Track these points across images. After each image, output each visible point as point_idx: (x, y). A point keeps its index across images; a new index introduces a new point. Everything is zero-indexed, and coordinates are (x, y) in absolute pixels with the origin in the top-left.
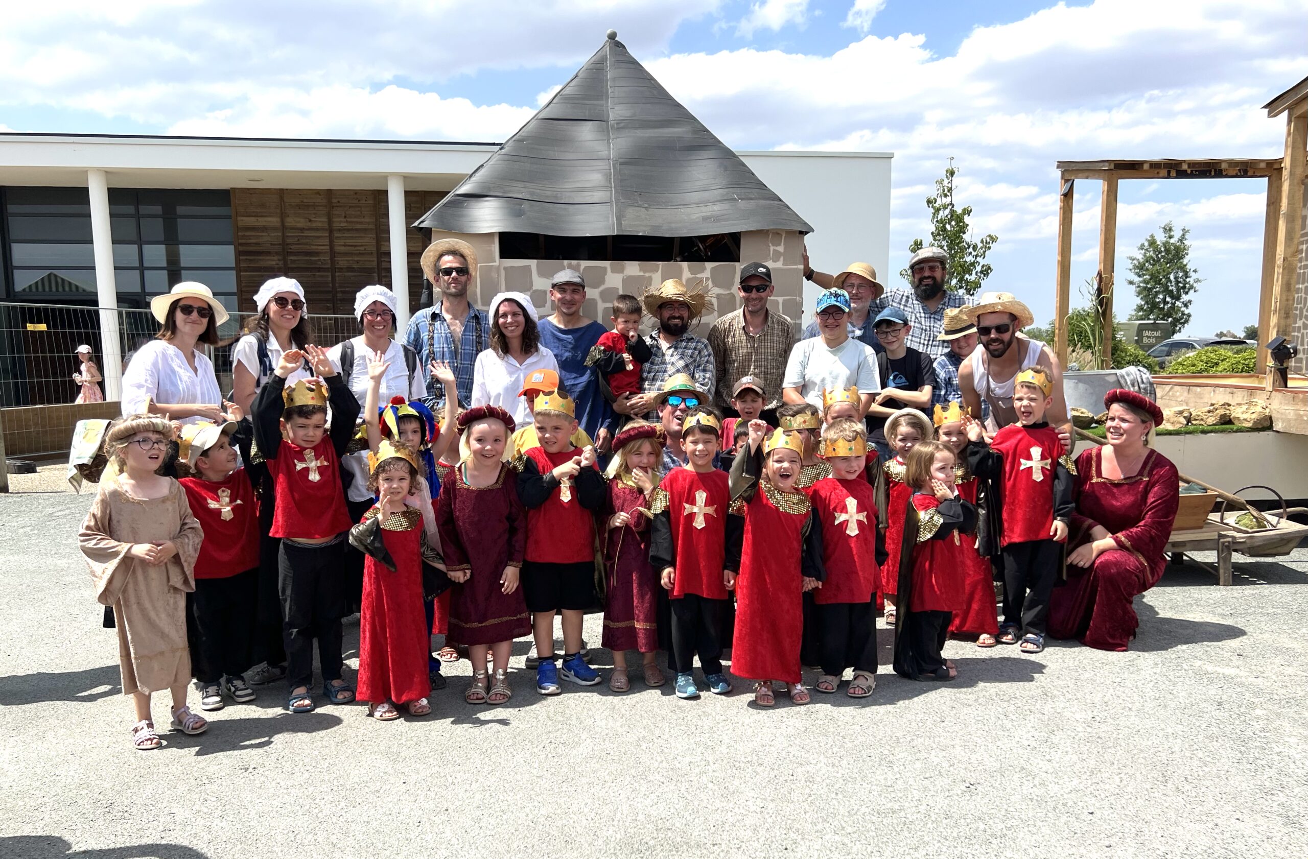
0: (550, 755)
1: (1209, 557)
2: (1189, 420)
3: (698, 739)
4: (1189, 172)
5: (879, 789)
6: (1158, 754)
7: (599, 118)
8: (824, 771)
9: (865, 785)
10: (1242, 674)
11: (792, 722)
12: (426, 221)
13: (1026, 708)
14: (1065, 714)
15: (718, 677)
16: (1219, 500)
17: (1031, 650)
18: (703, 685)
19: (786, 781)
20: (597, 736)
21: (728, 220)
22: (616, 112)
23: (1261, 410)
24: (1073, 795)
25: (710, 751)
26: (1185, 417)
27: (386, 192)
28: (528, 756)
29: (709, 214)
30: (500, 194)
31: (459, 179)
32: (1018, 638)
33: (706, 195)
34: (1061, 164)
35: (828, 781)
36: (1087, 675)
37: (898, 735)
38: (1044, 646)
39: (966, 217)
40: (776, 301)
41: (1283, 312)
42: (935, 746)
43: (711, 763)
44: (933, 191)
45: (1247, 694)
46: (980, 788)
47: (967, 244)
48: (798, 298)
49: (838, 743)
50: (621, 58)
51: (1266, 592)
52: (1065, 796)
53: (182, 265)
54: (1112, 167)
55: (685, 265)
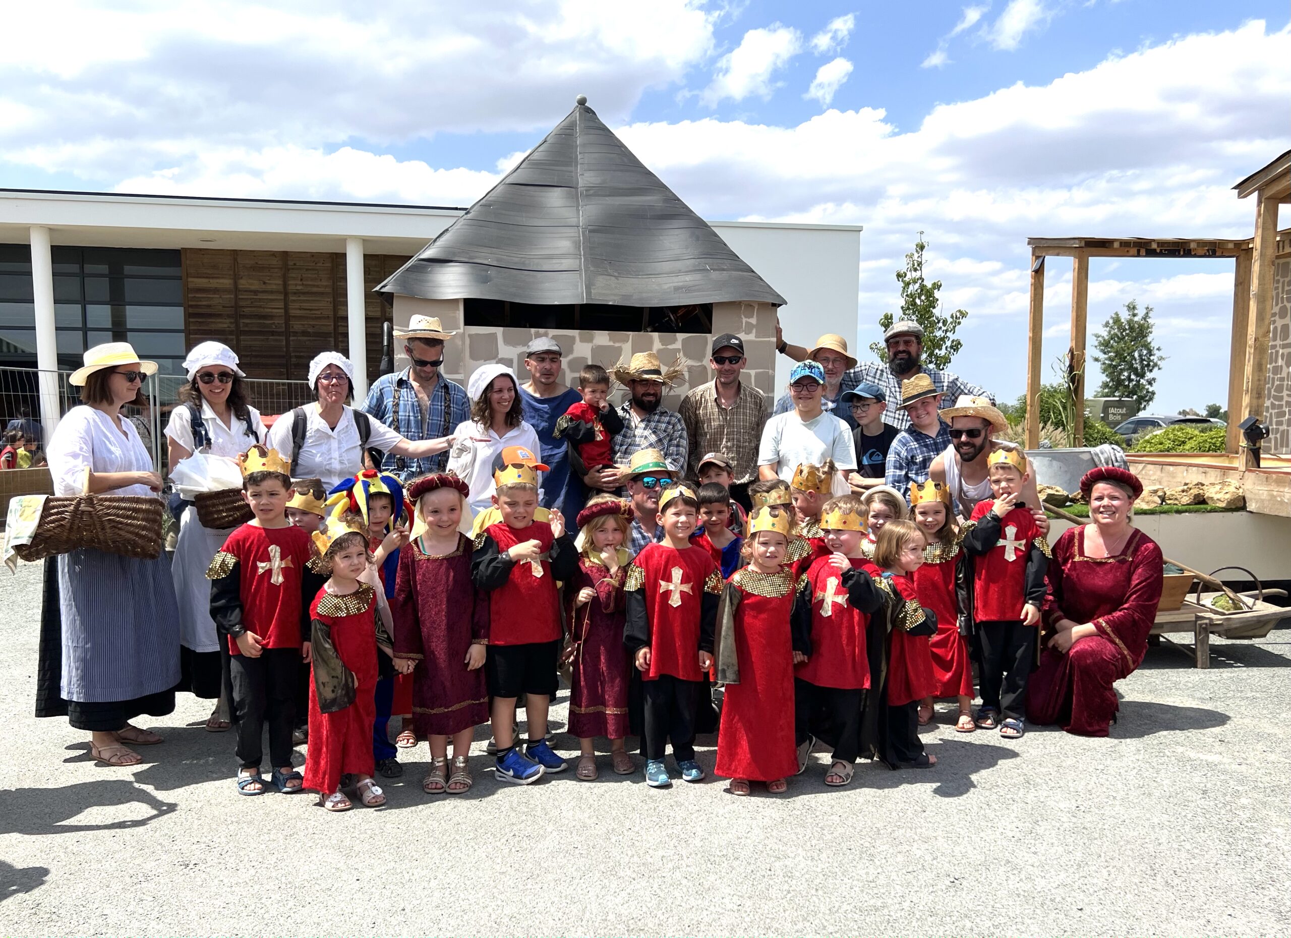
0: (513, 850)
1: (1185, 638)
2: (1163, 499)
3: (670, 831)
4: (1158, 251)
5: (860, 885)
6: (1146, 845)
7: (568, 185)
8: (802, 865)
9: (846, 880)
10: (1225, 760)
11: (768, 812)
12: (389, 285)
13: (1008, 797)
14: (1048, 803)
15: (691, 764)
16: (1195, 580)
17: (1011, 735)
18: (675, 773)
19: (764, 876)
20: (564, 828)
21: (699, 291)
22: (585, 178)
23: (1235, 490)
24: (1061, 891)
25: (684, 845)
26: (1159, 497)
27: (344, 255)
28: (490, 850)
29: (681, 284)
30: (466, 260)
31: (423, 244)
32: (997, 722)
33: (678, 265)
34: (1032, 241)
35: (807, 876)
36: (1070, 762)
37: (878, 826)
38: (1024, 731)
39: (936, 291)
40: (749, 374)
41: (1255, 392)
42: (916, 838)
43: (685, 858)
44: (903, 265)
45: (1232, 783)
46: (965, 883)
47: (937, 318)
48: (770, 371)
49: (816, 834)
50: (591, 124)
51: (1244, 676)
52: (1053, 891)
53: (128, 327)
54: (1083, 244)
55: (656, 335)
